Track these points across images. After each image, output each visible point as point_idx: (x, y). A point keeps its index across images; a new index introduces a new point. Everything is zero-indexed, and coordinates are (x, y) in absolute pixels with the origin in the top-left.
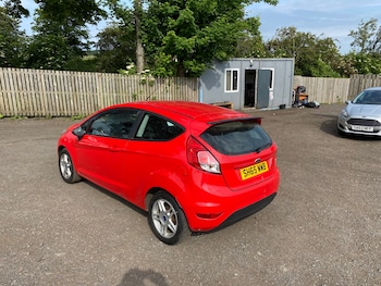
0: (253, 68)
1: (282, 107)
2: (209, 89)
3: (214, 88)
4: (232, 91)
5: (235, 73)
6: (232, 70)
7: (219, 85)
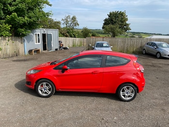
0: (45, 33)
1: (56, 50)
2: (28, 42)
3: (31, 42)
4: (38, 43)
5: (38, 35)
6: (37, 33)
7: (32, 41)
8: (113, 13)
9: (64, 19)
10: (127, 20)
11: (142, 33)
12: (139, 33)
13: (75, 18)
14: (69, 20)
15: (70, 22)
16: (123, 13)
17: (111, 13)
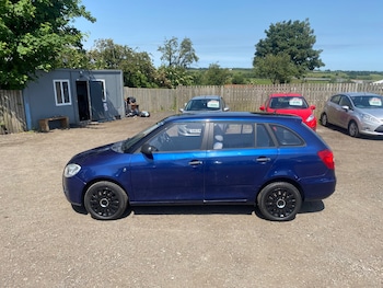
0: (83, 79)
4: (64, 104)
5: (65, 84)
6: (61, 81)
9: (163, 46)
10: (314, 41)
11: (375, 73)
12: (366, 73)
13: (189, 44)
14: (174, 48)
15: (177, 54)
16: (303, 24)
17: (272, 27)
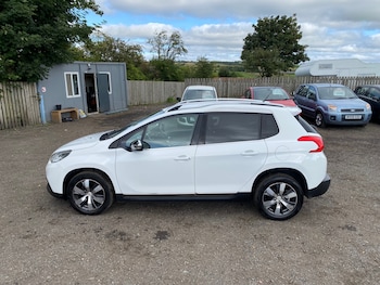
4: (73, 96)
5: (75, 76)
6: (72, 73)
8: (266, 20)
10: (300, 37)
13: (178, 37)
14: (163, 41)
15: (166, 47)
16: (290, 19)
17: (260, 22)
